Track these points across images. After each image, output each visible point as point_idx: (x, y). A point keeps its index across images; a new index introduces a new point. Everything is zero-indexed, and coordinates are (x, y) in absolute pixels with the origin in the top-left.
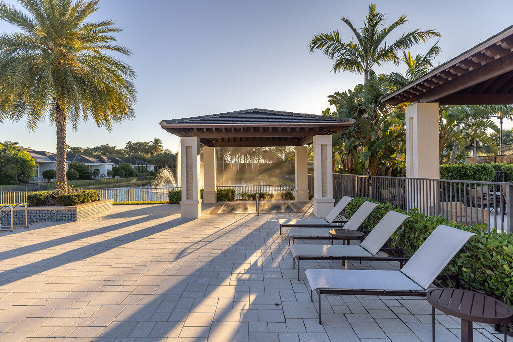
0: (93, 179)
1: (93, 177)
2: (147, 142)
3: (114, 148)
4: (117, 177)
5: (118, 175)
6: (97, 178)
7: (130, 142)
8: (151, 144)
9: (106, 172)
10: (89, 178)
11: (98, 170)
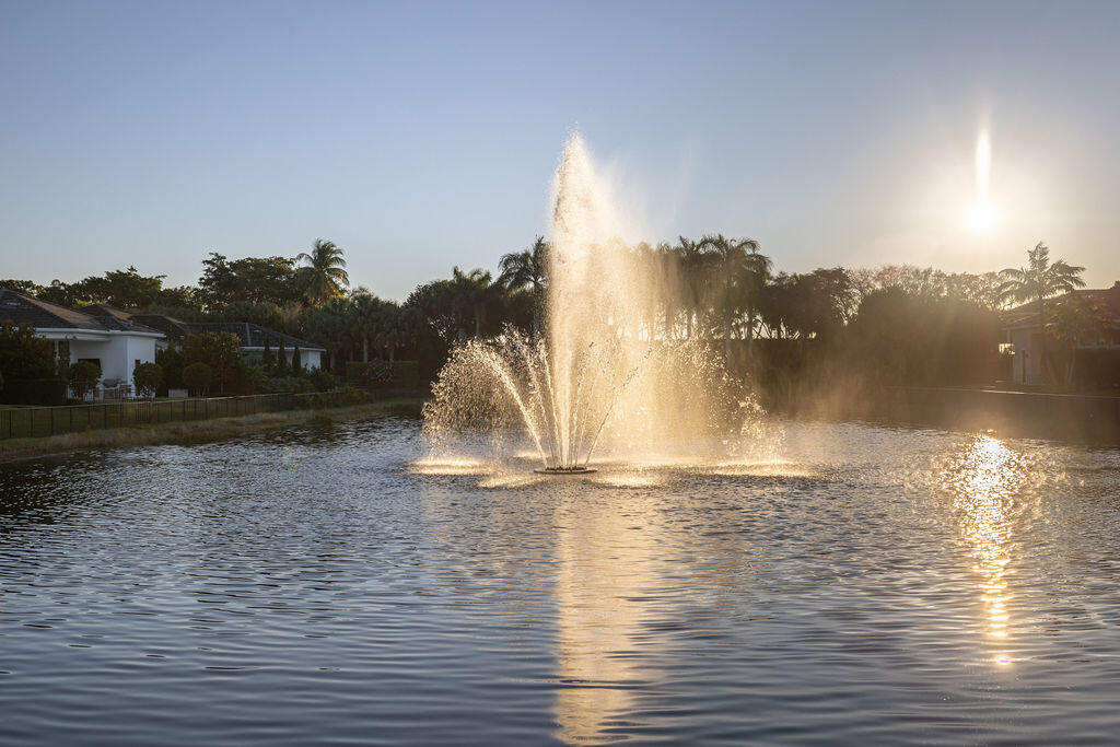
0: (70, 402)
1: (70, 394)
2: (287, 257)
3: (154, 283)
4: (177, 396)
5: (182, 387)
6: (89, 397)
7: (221, 258)
8: (304, 264)
9: (131, 368)
10: (52, 396)
11: (97, 362)
